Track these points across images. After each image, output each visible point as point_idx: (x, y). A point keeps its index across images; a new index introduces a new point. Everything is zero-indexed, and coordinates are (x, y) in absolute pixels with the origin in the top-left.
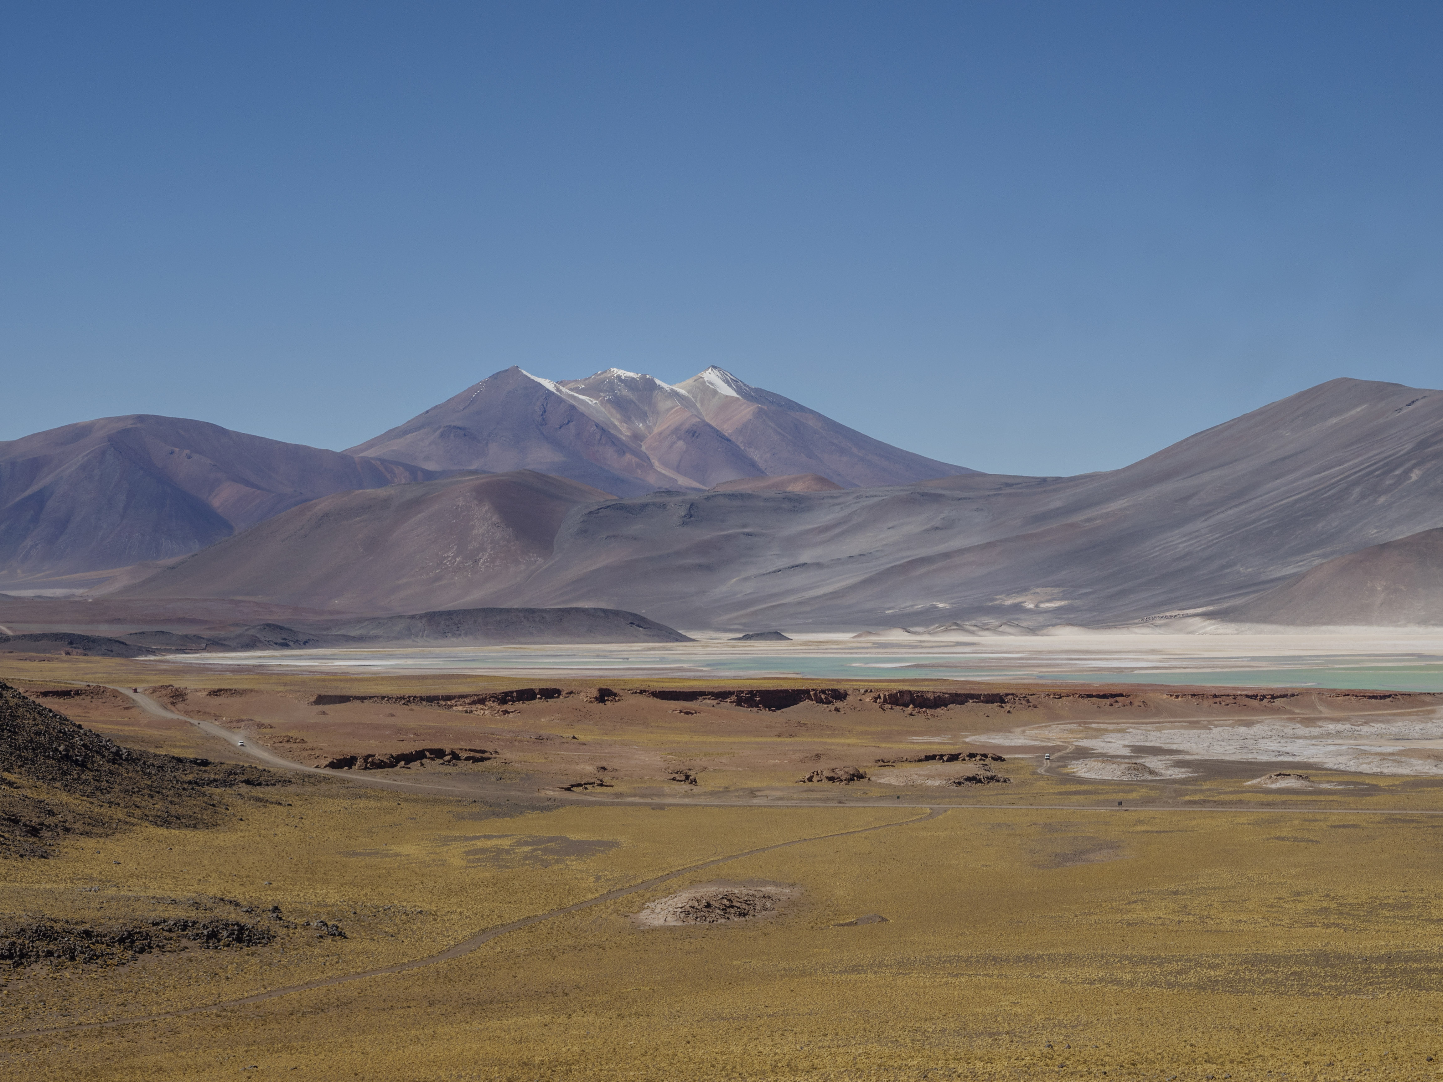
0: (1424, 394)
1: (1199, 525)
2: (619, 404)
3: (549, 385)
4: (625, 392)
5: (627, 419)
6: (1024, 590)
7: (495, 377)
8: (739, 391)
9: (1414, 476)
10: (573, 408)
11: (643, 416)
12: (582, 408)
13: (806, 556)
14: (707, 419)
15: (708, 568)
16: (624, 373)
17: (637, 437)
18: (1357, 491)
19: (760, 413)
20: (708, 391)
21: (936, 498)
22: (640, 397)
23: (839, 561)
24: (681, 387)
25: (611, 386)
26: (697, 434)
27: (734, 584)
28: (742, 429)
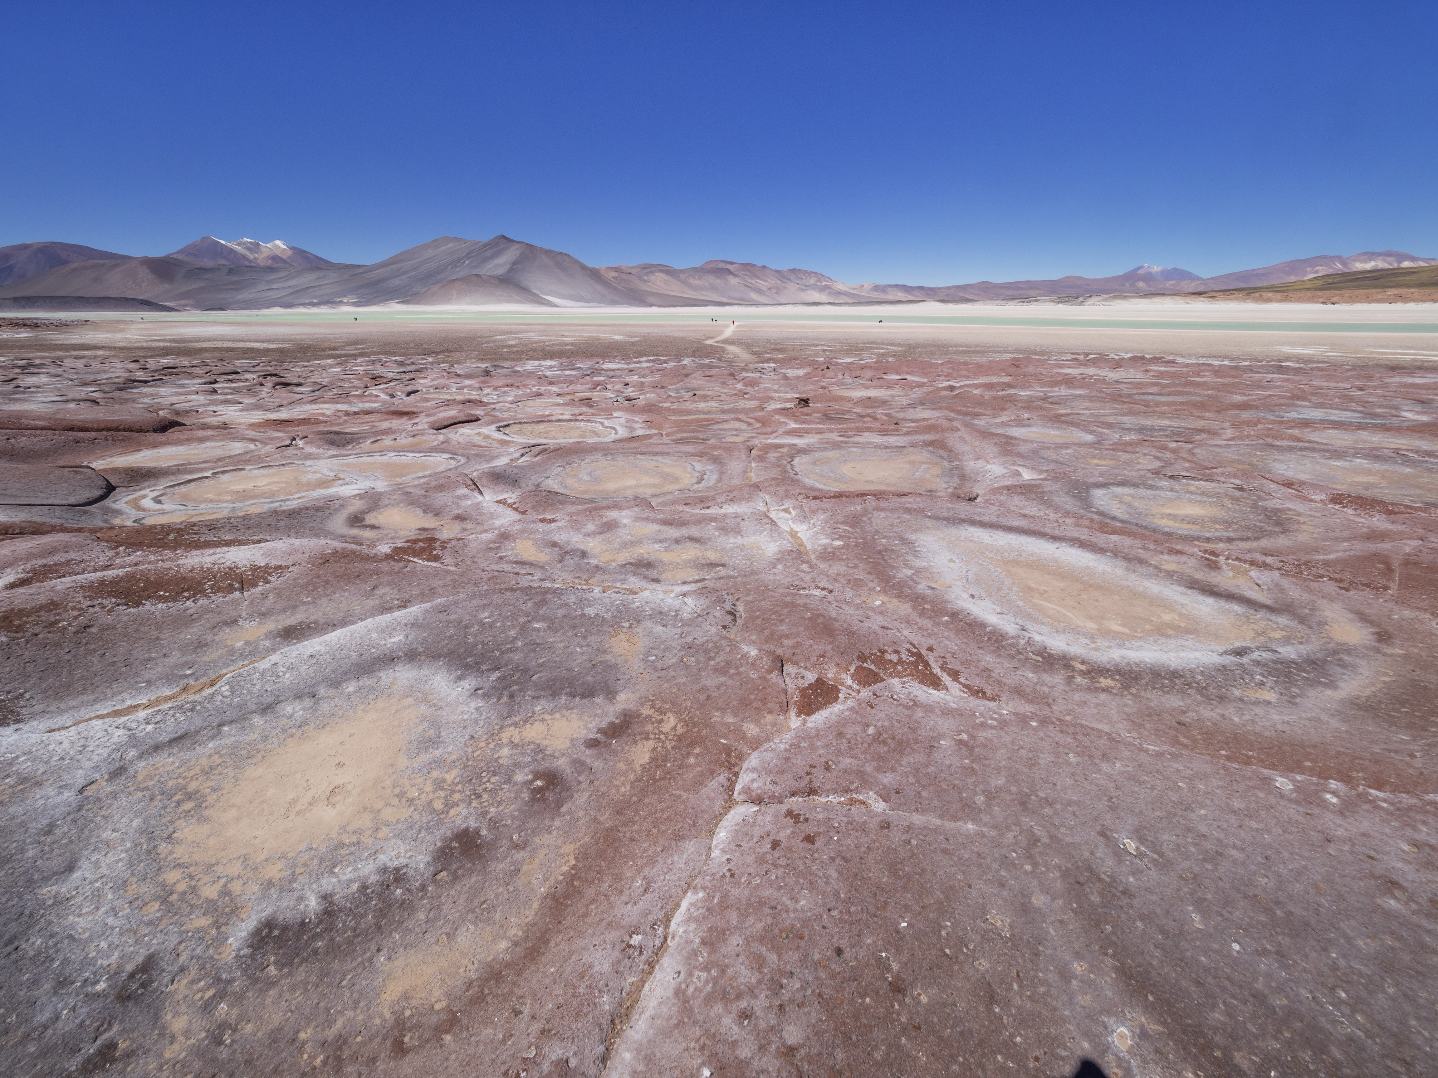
0: (469, 241)
1: (404, 277)
2: (248, 249)
3: (222, 242)
4: (250, 246)
5: (251, 253)
6: (345, 296)
7: (202, 239)
8: (288, 247)
9: (467, 262)
11: (257, 253)
12: (235, 250)
13: (274, 286)
14: (279, 254)
16: (249, 240)
17: (255, 258)
18: (450, 267)
19: (294, 253)
20: (278, 247)
22: (255, 247)
23: (285, 288)
24: (268, 245)
25: (245, 244)
26: (275, 258)
27: (245, 295)
28: (289, 257)
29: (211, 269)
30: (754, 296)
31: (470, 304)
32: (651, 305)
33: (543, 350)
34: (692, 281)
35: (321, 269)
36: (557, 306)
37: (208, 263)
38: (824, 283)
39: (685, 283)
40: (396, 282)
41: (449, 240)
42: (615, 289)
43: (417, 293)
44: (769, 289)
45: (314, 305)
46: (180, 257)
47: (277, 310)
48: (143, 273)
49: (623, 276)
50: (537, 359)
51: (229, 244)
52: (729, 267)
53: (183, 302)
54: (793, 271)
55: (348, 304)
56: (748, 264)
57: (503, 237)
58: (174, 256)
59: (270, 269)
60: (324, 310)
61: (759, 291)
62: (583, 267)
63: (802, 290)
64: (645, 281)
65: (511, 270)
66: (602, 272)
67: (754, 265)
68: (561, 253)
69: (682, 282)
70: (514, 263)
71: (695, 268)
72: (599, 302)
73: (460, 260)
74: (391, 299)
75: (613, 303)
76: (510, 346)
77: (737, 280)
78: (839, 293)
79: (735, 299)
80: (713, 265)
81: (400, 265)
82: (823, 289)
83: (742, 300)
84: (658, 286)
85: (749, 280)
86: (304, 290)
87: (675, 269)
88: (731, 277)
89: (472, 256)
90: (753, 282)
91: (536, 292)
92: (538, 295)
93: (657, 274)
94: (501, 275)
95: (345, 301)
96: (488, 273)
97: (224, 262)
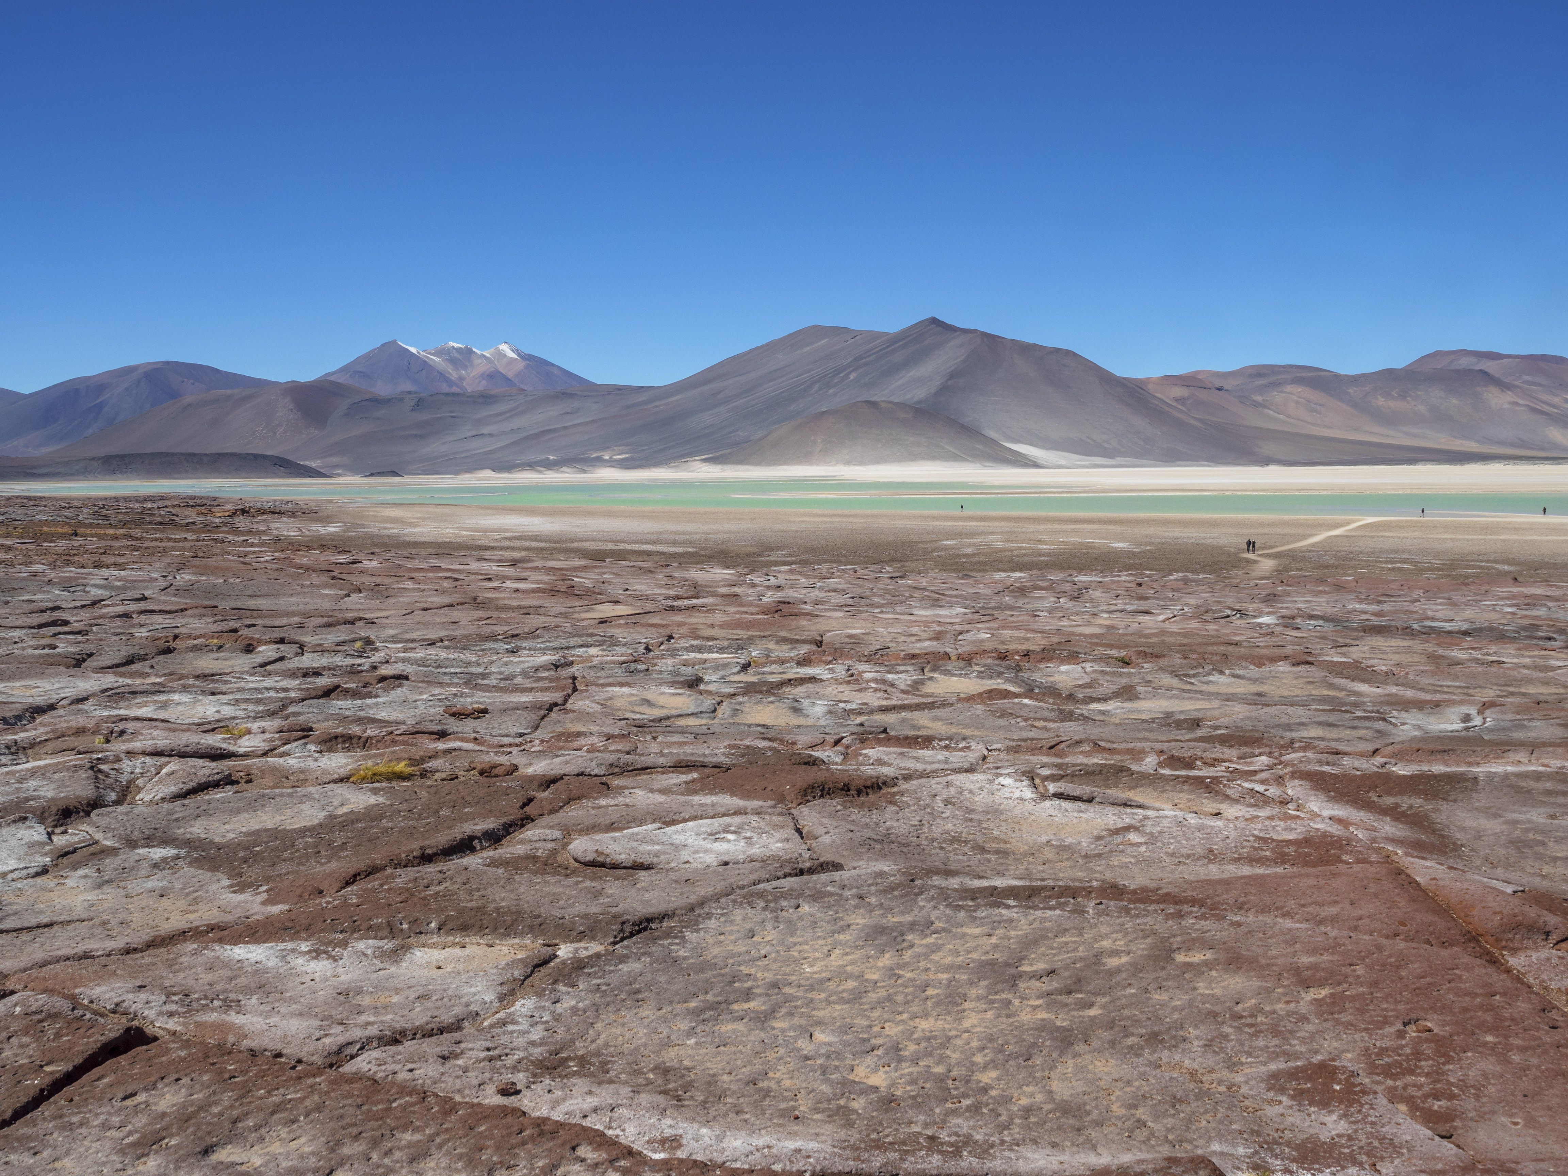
0: (861, 333)
1: (723, 408)
2: (453, 361)
3: (413, 350)
4: (456, 355)
5: (456, 369)
6: (606, 449)
7: (383, 345)
8: (519, 355)
9: (852, 377)
10: (425, 362)
11: (465, 368)
12: (431, 363)
13: (486, 430)
14: (501, 370)
15: (422, 437)
16: (456, 345)
17: (461, 378)
18: (816, 386)
19: (527, 367)
20: (502, 355)
21: (571, 396)
22: (464, 358)
23: (503, 433)
24: (487, 353)
25: (448, 351)
26: (494, 376)
27: (436, 447)
28: (519, 375)
29: (389, 400)
31: (848, 463)
32: (1265, 461)
33: (1011, 561)
34: (1381, 401)
36: (1036, 465)
37: (385, 389)
39: (1362, 407)
40: (707, 419)
41: (820, 331)
42: (1180, 426)
43: (746, 441)
45: (550, 465)
46: (342, 379)
49: (1204, 396)
50: (1005, 571)
51: (422, 354)
52: (1491, 367)
53: (334, 460)
55: (611, 463)
56: (1543, 358)
57: (934, 321)
58: (332, 378)
59: (485, 399)
62: (1106, 378)
64: (1256, 405)
65: (944, 389)
66: (1151, 387)
68: (1057, 350)
69: (1355, 405)
70: (952, 376)
71: (1390, 372)
72: (1136, 455)
73: (837, 371)
74: (691, 454)
75: (1172, 457)
76: (966, 556)
77: (1509, 396)
79: (1502, 443)
80: (1440, 364)
81: (721, 385)
83: (1523, 445)
84: (1288, 416)
85: (1545, 397)
86: (537, 437)
87: (1336, 377)
88: (1493, 389)
89: (866, 364)
90: (1557, 400)
91: (993, 434)
92: (995, 442)
93: (1289, 388)
94: (920, 402)
95: (606, 457)
96: (892, 399)
97: (408, 386)
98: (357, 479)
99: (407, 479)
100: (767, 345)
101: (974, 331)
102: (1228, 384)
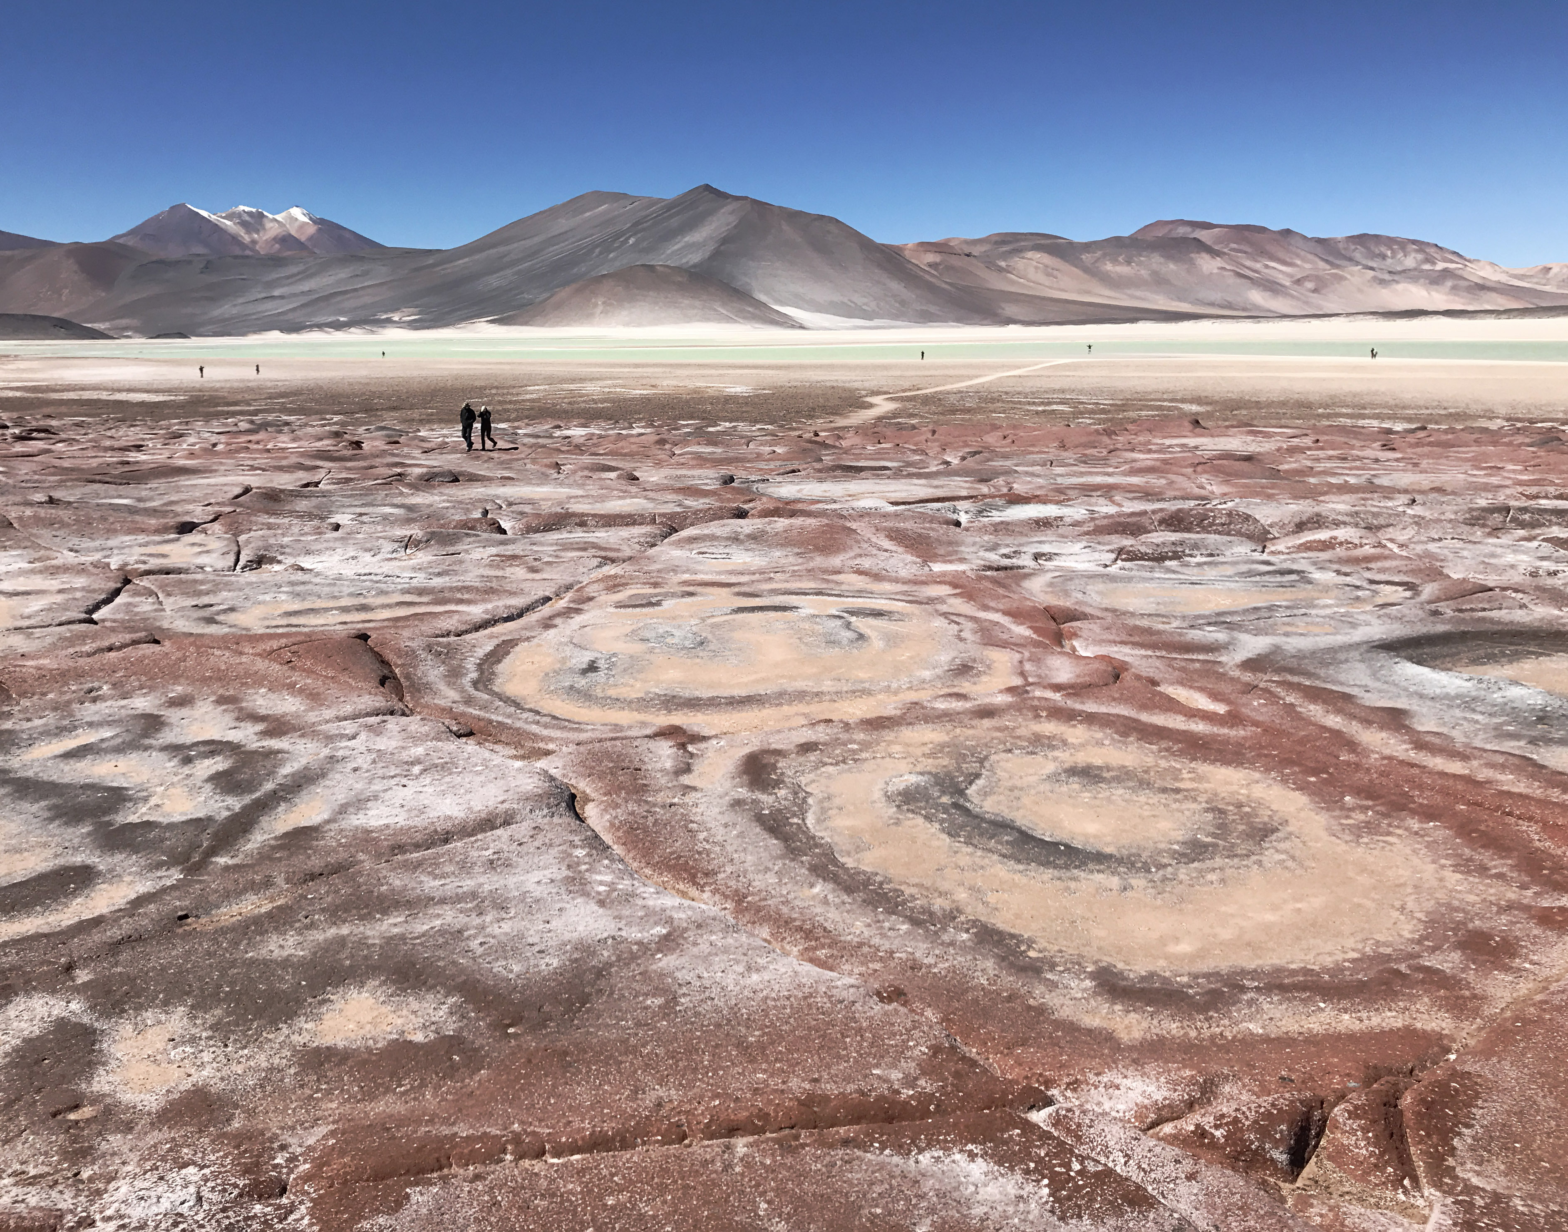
0: (639, 199)
1: (509, 272)
2: (244, 224)
3: (203, 213)
4: (247, 218)
5: (248, 232)
6: (395, 310)
7: (172, 208)
8: (311, 219)
9: (631, 241)
10: (217, 225)
11: (257, 231)
12: (222, 226)
13: (276, 293)
14: (293, 233)
15: (212, 299)
16: (247, 209)
17: (254, 242)
18: (597, 251)
19: (319, 230)
20: (294, 220)
22: (255, 222)
23: (295, 295)
24: (278, 217)
25: (239, 215)
26: (286, 240)
27: (227, 309)
28: (311, 238)
29: (178, 262)
30: (1257, 297)
31: (627, 324)
34: (1109, 267)
35: (362, 259)
36: (802, 327)
37: (174, 252)
38: (1440, 266)
39: (1093, 272)
40: (494, 281)
41: (600, 197)
42: (932, 288)
43: (530, 303)
44: (1298, 282)
45: (338, 326)
46: (131, 242)
47: (275, 336)
48: (69, 270)
49: (955, 261)
51: (213, 218)
52: (1203, 235)
53: (124, 322)
54: (1361, 239)
55: (400, 324)
56: (1248, 228)
57: (707, 187)
58: (121, 241)
59: (275, 261)
60: (356, 335)
61: (1272, 287)
62: (866, 245)
63: (1382, 282)
64: (1000, 270)
65: (716, 255)
66: (907, 254)
67: (1262, 230)
69: (1086, 270)
70: (725, 241)
71: (1118, 239)
72: (896, 317)
73: (617, 236)
74: (479, 316)
75: (925, 318)
77: (1218, 262)
78: (1483, 287)
79: (1212, 304)
80: (1160, 233)
81: (502, 249)
82: (1437, 279)
83: (1230, 306)
84: (1029, 280)
85: (1248, 263)
86: (325, 299)
87: (1071, 244)
88: (1206, 256)
89: (643, 230)
90: (1258, 266)
91: (763, 298)
92: (765, 305)
93: (1030, 254)
94: (695, 266)
95: (396, 319)
96: (668, 263)
97: (200, 250)
98: (143, 340)
99: (194, 341)
100: (551, 209)
101: (746, 198)
102: (976, 250)
